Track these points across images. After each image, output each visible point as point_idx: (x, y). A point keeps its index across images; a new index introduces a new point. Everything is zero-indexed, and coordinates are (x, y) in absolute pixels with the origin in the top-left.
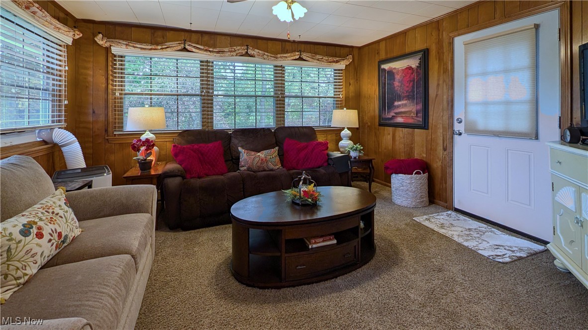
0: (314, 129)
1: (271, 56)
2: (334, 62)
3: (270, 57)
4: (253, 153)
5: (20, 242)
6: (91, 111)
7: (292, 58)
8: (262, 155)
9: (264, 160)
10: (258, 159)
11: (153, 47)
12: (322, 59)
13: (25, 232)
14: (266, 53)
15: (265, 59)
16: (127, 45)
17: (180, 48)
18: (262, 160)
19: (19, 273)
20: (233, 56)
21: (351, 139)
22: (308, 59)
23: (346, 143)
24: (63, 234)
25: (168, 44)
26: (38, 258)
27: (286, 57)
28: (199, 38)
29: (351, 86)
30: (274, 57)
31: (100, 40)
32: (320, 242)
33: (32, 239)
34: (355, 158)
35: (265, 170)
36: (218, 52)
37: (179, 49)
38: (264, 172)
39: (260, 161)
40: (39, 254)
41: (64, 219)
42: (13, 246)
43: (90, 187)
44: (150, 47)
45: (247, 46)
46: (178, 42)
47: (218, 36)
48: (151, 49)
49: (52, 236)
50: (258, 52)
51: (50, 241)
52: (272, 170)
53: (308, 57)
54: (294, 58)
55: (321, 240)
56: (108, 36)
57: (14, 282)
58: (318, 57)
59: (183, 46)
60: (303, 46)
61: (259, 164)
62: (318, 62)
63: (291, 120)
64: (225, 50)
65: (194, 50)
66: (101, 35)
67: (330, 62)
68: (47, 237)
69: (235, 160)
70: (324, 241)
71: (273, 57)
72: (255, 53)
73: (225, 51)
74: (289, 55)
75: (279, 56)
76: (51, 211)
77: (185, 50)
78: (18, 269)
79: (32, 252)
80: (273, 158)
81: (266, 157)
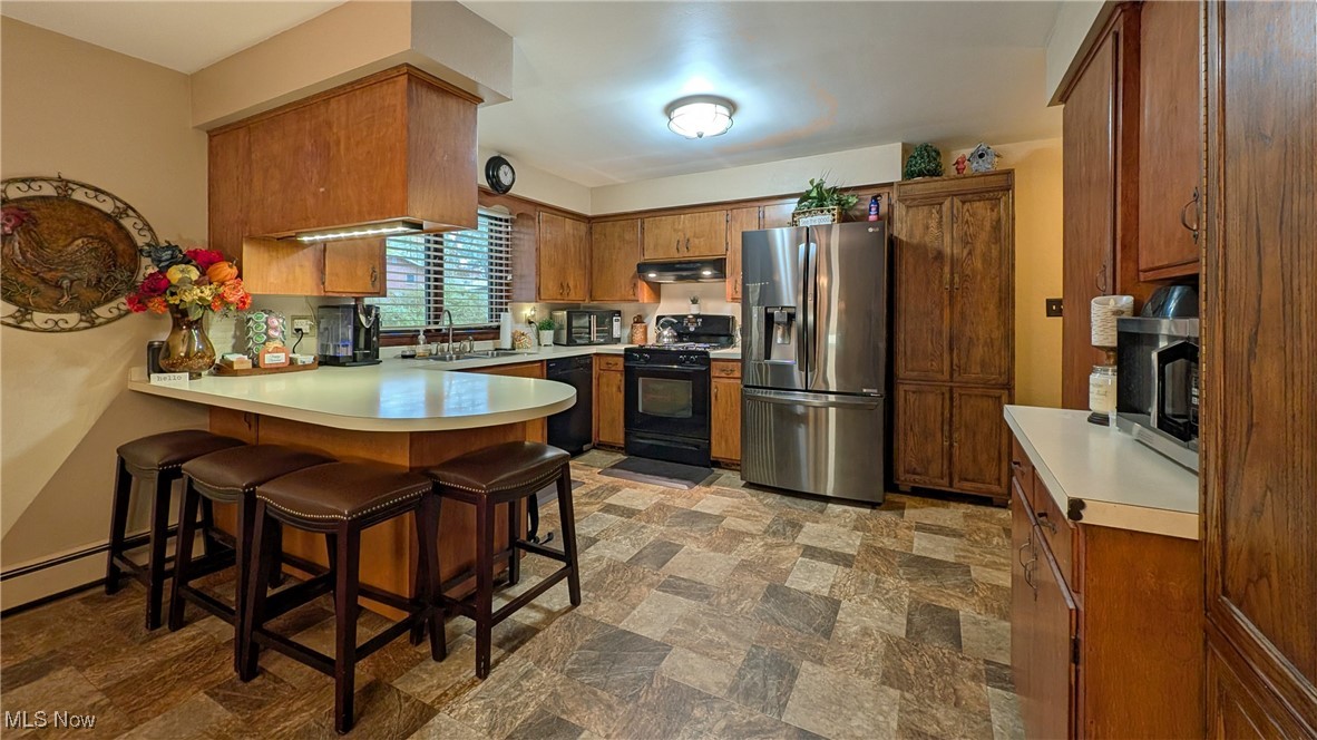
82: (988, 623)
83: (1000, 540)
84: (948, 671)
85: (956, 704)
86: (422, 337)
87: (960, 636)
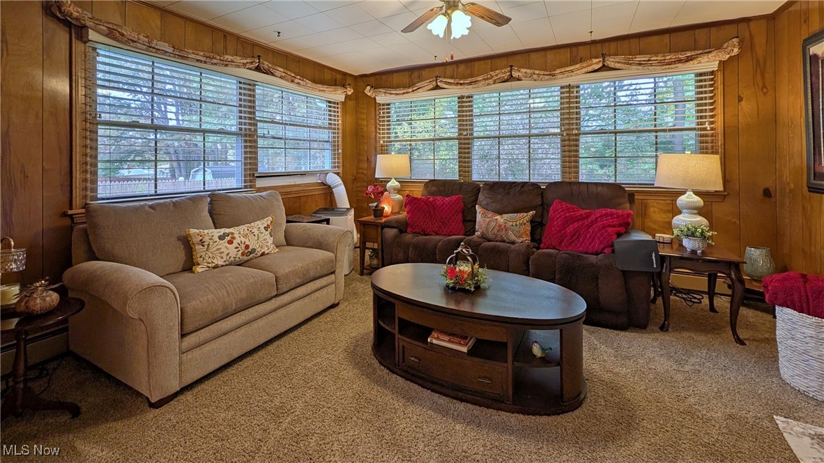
0: (623, 188)
1: (544, 75)
2: (680, 61)
3: (542, 76)
4: (490, 214)
5: (216, 242)
6: (366, 158)
7: (586, 70)
8: (500, 219)
9: (503, 227)
10: (494, 224)
11: (405, 91)
12: (649, 60)
13: (221, 238)
14: (537, 72)
15: (535, 80)
16: (385, 93)
17: (431, 86)
18: (500, 226)
19: (210, 261)
20: (489, 84)
21: (700, 211)
22: (618, 66)
23: (684, 220)
24: (251, 247)
25: (419, 85)
26: (224, 255)
27: (572, 71)
28: (454, 70)
29: (743, 103)
30: (550, 75)
31: (368, 91)
32: (444, 340)
33: (224, 243)
34: (694, 252)
35: (504, 241)
36: (470, 84)
37: (430, 88)
38: (502, 243)
39: (497, 228)
40: (226, 253)
41: (256, 238)
42: (211, 243)
43: (328, 223)
44: (402, 92)
45: (511, 66)
46: (429, 81)
47: (476, 63)
48: (404, 93)
49: (239, 245)
50: (526, 73)
51: (237, 248)
52: (513, 243)
53: (619, 62)
54: (590, 69)
55: (447, 338)
56: (375, 87)
57: (206, 264)
58: (639, 58)
59: (434, 83)
60: (613, 45)
61: (495, 231)
62: (640, 67)
63: (590, 172)
64: (479, 79)
65: (445, 86)
66: (369, 87)
67: (669, 64)
68: (235, 244)
69: (469, 222)
70: (449, 341)
71: (547, 75)
72: (520, 74)
73: (478, 81)
74: (577, 66)
75: (558, 71)
76: (250, 229)
77: (437, 87)
78: (210, 257)
79: (221, 251)
80: (516, 225)
81: (506, 223)
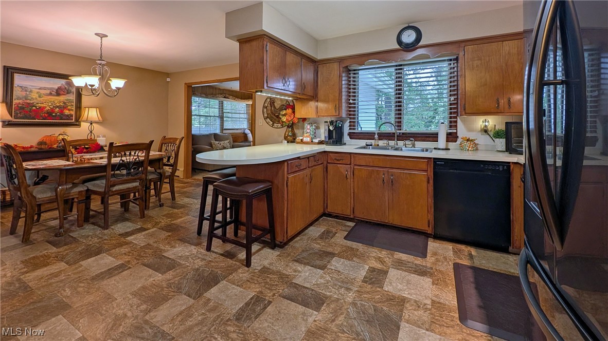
82: (146, 280)
83: (65, 294)
84: (137, 258)
85: (125, 254)
86: (376, 136)
87: (149, 268)
